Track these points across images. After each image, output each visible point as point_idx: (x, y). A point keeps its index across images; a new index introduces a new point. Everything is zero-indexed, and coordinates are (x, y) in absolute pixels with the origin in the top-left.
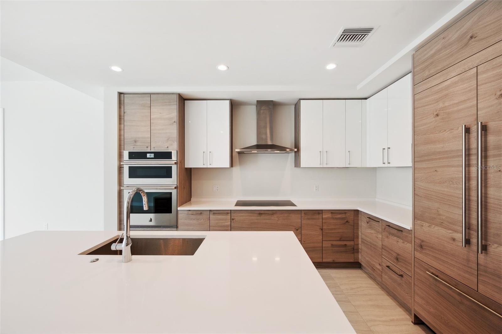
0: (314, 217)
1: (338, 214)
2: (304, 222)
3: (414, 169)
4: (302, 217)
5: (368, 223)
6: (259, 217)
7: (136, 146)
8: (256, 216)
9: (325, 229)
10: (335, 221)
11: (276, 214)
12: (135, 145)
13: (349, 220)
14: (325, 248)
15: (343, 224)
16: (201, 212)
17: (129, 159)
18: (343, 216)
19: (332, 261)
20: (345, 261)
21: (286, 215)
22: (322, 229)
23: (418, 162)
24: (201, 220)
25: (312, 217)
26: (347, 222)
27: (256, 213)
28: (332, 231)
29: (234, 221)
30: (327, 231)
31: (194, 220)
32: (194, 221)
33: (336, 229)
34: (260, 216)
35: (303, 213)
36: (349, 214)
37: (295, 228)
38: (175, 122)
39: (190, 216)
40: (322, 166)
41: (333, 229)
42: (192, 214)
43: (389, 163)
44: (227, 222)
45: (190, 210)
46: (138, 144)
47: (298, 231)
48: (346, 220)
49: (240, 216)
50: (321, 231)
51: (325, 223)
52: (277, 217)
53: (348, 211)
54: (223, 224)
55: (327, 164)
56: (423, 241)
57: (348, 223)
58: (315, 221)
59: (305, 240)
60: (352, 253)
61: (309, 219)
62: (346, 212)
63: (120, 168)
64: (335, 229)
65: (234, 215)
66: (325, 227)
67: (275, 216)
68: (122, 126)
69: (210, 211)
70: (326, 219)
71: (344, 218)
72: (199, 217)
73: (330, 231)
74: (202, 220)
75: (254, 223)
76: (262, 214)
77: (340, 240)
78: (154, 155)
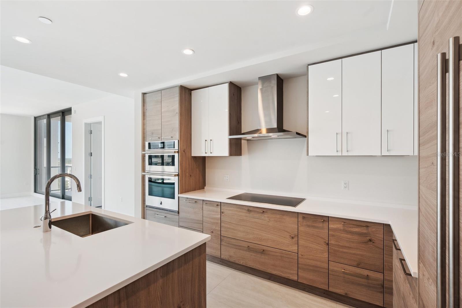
0: (315, 225)
1: (355, 226)
2: (301, 229)
4: (300, 222)
6: (247, 215)
7: (153, 137)
8: (244, 212)
9: (332, 244)
10: (349, 236)
11: (266, 213)
13: (373, 238)
14: (332, 271)
15: (365, 243)
16: (196, 201)
17: (149, 149)
18: (364, 230)
19: (344, 294)
20: (367, 301)
21: (278, 216)
22: (328, 244)
24: (196, 209)
25: (314, 225)
26: (370, 240)
28: (345, 250)
29: (224, 214)
30: (336, 249)
33: (351, 247)
34: (249, 214)
35: (300, 217)
36: (374, 229)
37: (290, 235)
38: (177, 113)
40: (339, 154)
41: (346, 247)
42: (189, 202)
44: (217, 215)
45: (187, 198)
47: (294, 240)
48: (368, 238)
49: (230, 210)
50: (326, 247)
51: (333, 236)
52: (268, 217)
53: (372, 224)
54: (214, 216)
57: (371, 243)
58: (317, 230)
59: (302, 254)
60: (381, 292)
61: (309, 226)
62: (368, 225)
63: (144, 156)
64: (349, 248)
65: (223, 208)
66: (332, 242)
67: (265, 216)
68: (145, 121)
69: (203, 200)
70: (335, 230)
71: (365, 234)
72: (194, 205)
73: (341, 250)
75: (243, 220)
77: (358, 266)
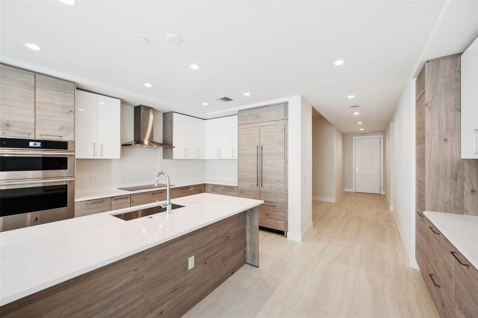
0: (185, 191)
1: (197, 187)
3: (238, 160)
4: (179, 192)
5: (212, 189)
6: (153, 197)
7: (9, 131)
8: (150, 196)
10: (195, 192)
11: (164, 192)
12: (6, 130)
13: (202, 190)
18: (199, 188)
23: (240, 157)
27: (151, 194)
29: (134, 203)
31: (95, 208)
32: (94, 210)
35: (180, 189)
36: (202, 187)
38: (71, 111)
39: (91, 205)
40: (185, 158)
42: (92, 204)
43: (220, 157)
44: (127, 205)
45: (89, 200)
46: (11, 128)
48: (200, 190)
49: (139, 198)
55: (187, 157)
56: (242, 189)
58: (186, 193)
61: (183, 192)
62: (201, 185)
65: (133, 198)
67: (163, 194)
69: (112, 197)
72: (99, 205)
74: (103, 207)
75: (149, 201)
76: (154, 194)
78: (41, 144)
